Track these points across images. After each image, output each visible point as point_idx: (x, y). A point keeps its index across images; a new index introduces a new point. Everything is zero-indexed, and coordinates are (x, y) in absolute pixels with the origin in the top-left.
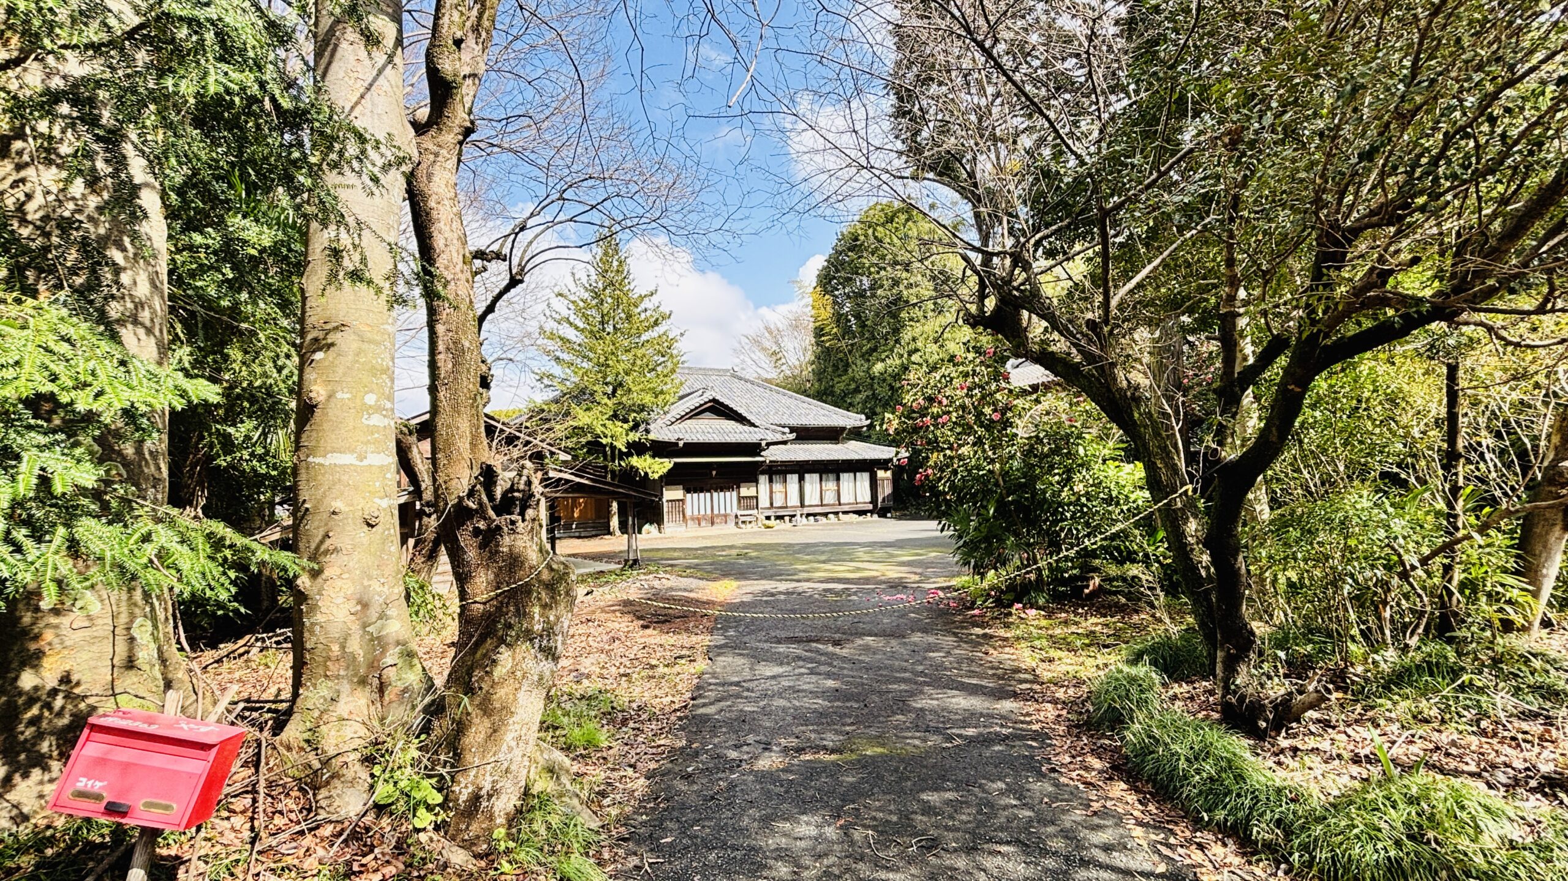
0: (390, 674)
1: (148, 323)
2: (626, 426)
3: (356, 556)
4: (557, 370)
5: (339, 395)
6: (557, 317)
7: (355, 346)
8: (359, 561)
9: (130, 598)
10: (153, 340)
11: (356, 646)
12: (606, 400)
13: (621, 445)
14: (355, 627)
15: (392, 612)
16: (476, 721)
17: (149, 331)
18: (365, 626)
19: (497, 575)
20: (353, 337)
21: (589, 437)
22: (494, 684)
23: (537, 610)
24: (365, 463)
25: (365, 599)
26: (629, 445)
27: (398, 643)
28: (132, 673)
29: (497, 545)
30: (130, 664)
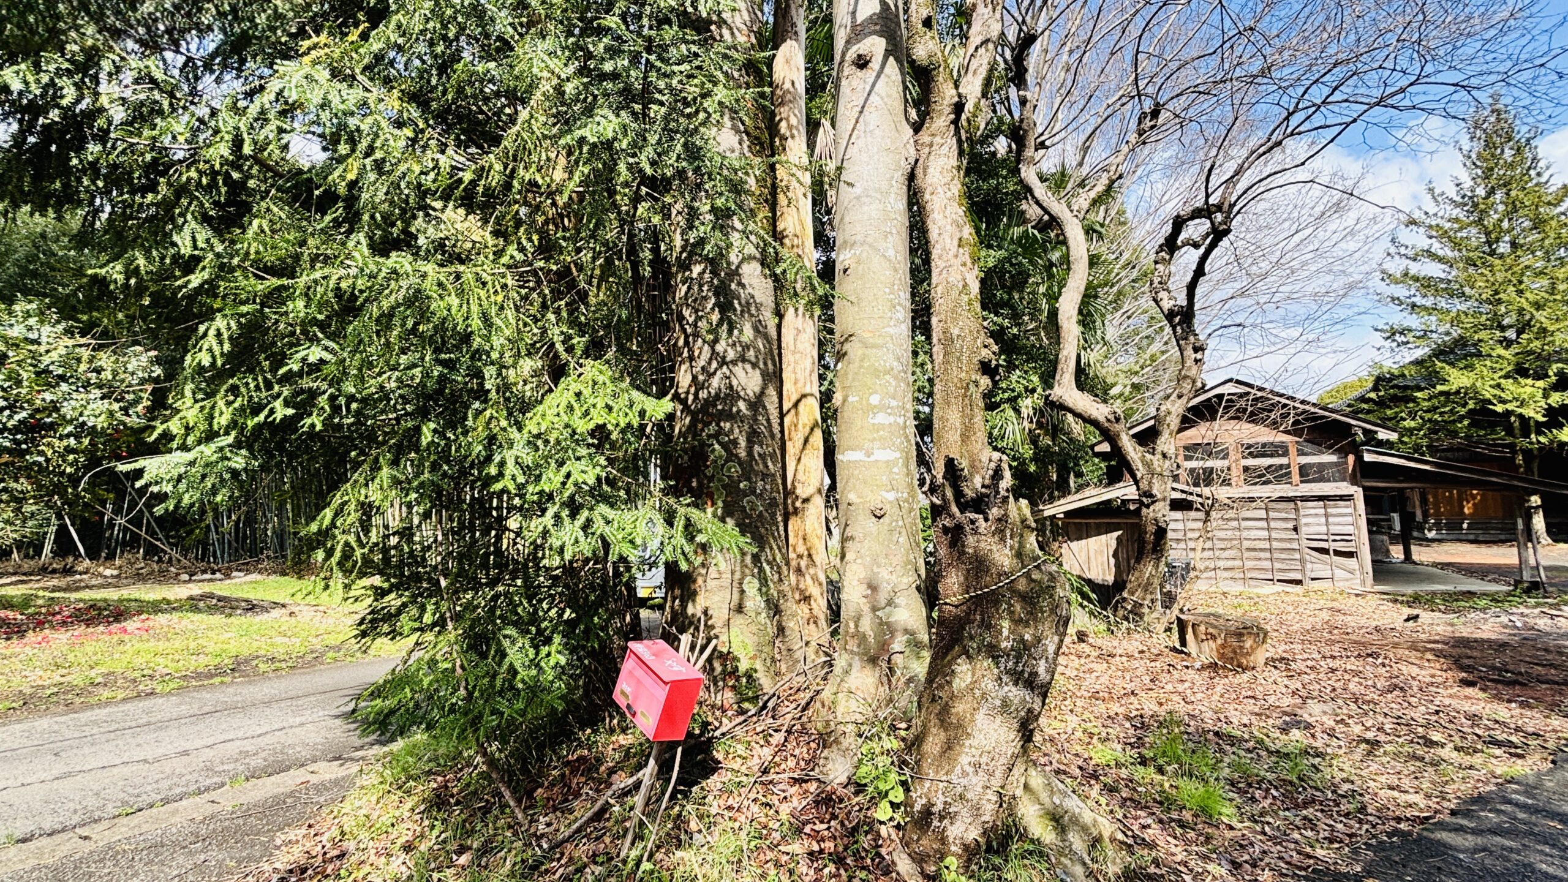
0: (898, 659)
1: (753, 359)
2: (1541, 384)
3: (866, 544)
4: (1413, 321)
5: (850, 399)
6: (1411, 253)
7: (860, 352)
8: (870, 548)
9: (743, 561)
10: (758, 372)
11: (867, 626)
12: (1500, 351)
13: (1534, 413)
14: (866, 609)
15: (899, 600)
16: (934, 730)
17: (754, 365)
18: (874, 609)
19: (966, 579)
20: (859, 345)
21: (1471, 405)
22: (953, 697)
23: (1006, 624)
24: (872, 458)
25: (875, 583)
26: (1550, 411)
27: (906, 631)
28: (740, 616)
29: (963, 546)
30: (740, 609)
